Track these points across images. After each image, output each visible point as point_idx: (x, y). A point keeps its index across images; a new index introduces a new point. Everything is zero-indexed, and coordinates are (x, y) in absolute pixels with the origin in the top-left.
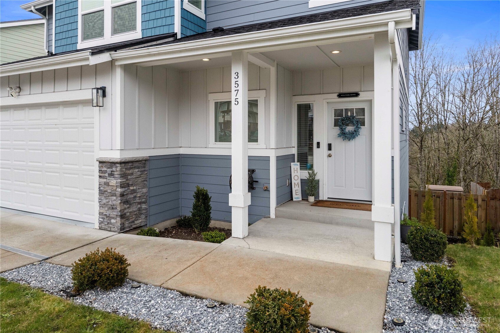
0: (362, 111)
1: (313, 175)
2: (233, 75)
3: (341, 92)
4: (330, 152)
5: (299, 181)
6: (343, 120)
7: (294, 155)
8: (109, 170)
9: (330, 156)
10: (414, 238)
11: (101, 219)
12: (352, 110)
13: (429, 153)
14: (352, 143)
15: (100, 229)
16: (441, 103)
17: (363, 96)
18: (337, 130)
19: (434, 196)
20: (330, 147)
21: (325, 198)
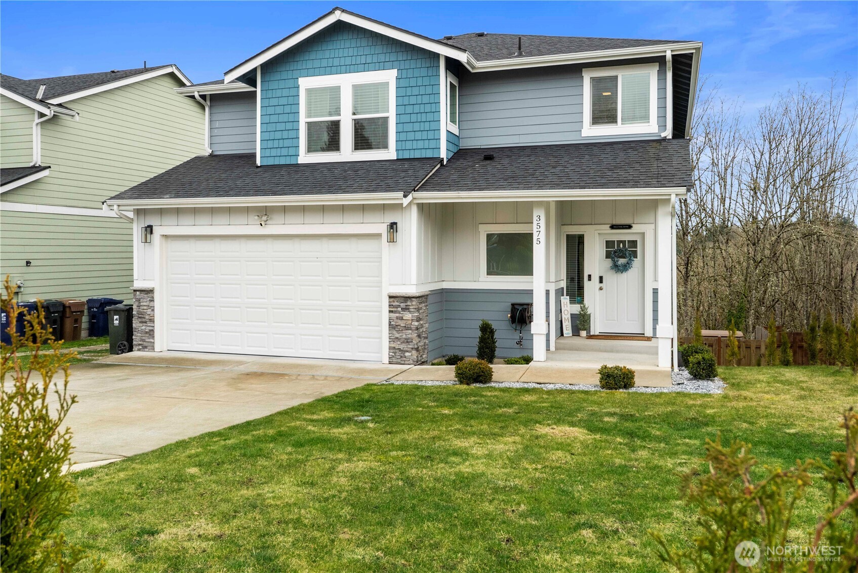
0: (634, 243)
1: (583, 309)
2: (535, 218)
3: (614, 223)
4: (601, 285)
5: (569, 316)
6: (615, 252)
7: (563, 288)
8: (403, 305)
9: (601, 289)
10: (687, 352)
11: (391, 354)
12: (624, 242)
13: (699, 284)
14: (624, 275)
15: (390, 363)
16: (720, 197)
17: (636, 228)
18: (609, 262)
19: (705, 344)
20: (601, 280)
21: (597, 333)
